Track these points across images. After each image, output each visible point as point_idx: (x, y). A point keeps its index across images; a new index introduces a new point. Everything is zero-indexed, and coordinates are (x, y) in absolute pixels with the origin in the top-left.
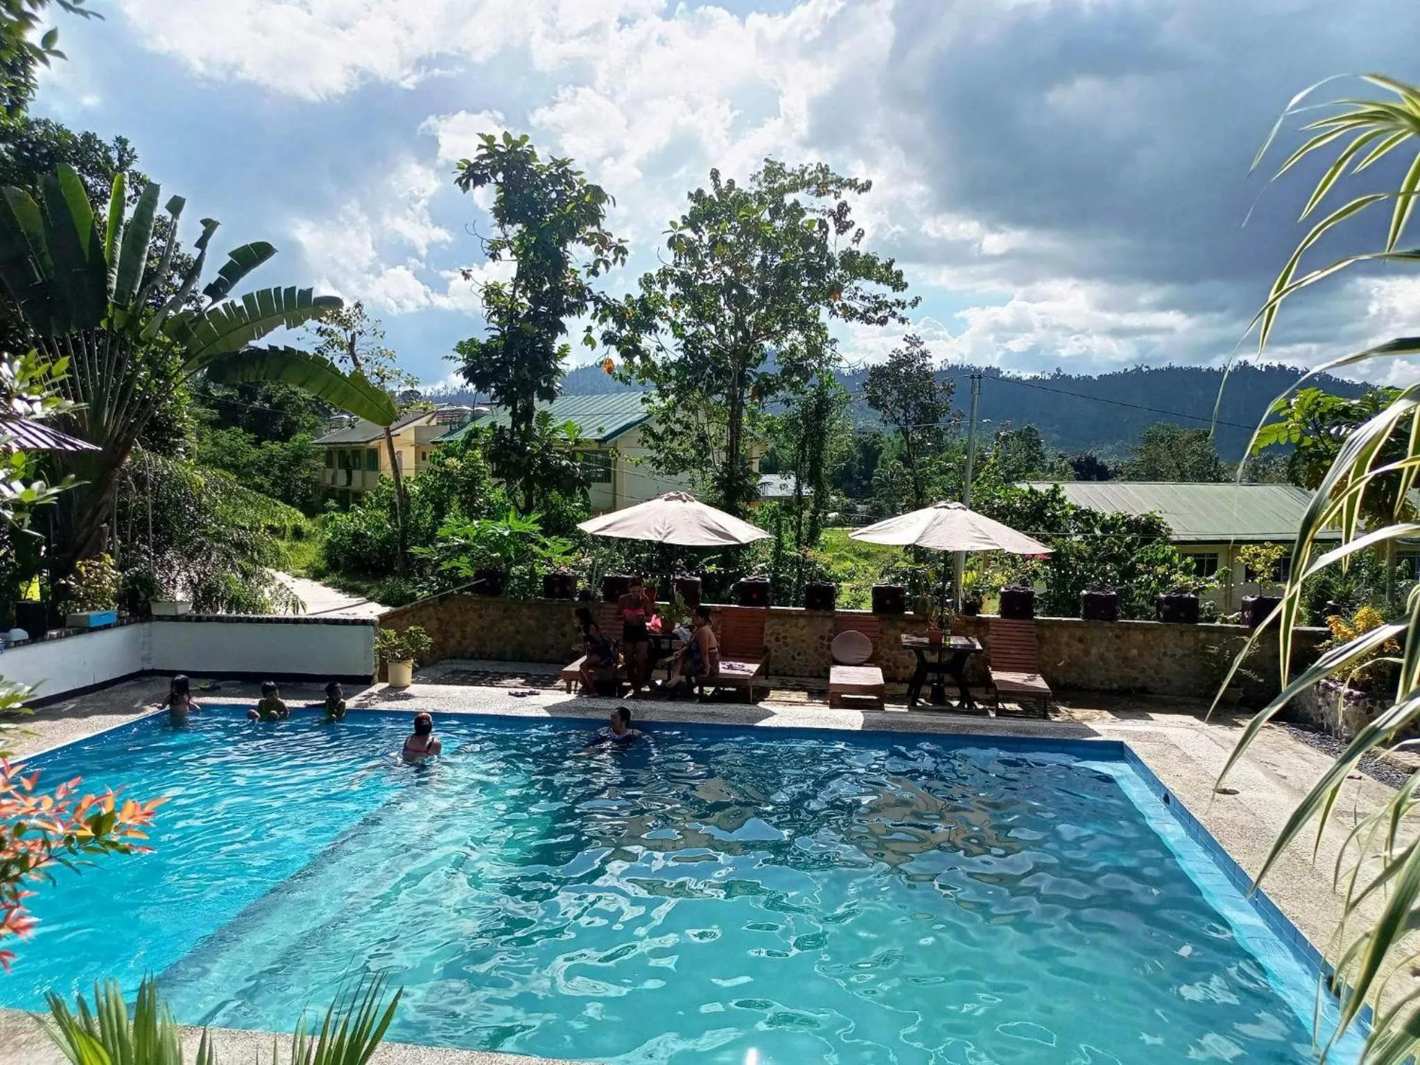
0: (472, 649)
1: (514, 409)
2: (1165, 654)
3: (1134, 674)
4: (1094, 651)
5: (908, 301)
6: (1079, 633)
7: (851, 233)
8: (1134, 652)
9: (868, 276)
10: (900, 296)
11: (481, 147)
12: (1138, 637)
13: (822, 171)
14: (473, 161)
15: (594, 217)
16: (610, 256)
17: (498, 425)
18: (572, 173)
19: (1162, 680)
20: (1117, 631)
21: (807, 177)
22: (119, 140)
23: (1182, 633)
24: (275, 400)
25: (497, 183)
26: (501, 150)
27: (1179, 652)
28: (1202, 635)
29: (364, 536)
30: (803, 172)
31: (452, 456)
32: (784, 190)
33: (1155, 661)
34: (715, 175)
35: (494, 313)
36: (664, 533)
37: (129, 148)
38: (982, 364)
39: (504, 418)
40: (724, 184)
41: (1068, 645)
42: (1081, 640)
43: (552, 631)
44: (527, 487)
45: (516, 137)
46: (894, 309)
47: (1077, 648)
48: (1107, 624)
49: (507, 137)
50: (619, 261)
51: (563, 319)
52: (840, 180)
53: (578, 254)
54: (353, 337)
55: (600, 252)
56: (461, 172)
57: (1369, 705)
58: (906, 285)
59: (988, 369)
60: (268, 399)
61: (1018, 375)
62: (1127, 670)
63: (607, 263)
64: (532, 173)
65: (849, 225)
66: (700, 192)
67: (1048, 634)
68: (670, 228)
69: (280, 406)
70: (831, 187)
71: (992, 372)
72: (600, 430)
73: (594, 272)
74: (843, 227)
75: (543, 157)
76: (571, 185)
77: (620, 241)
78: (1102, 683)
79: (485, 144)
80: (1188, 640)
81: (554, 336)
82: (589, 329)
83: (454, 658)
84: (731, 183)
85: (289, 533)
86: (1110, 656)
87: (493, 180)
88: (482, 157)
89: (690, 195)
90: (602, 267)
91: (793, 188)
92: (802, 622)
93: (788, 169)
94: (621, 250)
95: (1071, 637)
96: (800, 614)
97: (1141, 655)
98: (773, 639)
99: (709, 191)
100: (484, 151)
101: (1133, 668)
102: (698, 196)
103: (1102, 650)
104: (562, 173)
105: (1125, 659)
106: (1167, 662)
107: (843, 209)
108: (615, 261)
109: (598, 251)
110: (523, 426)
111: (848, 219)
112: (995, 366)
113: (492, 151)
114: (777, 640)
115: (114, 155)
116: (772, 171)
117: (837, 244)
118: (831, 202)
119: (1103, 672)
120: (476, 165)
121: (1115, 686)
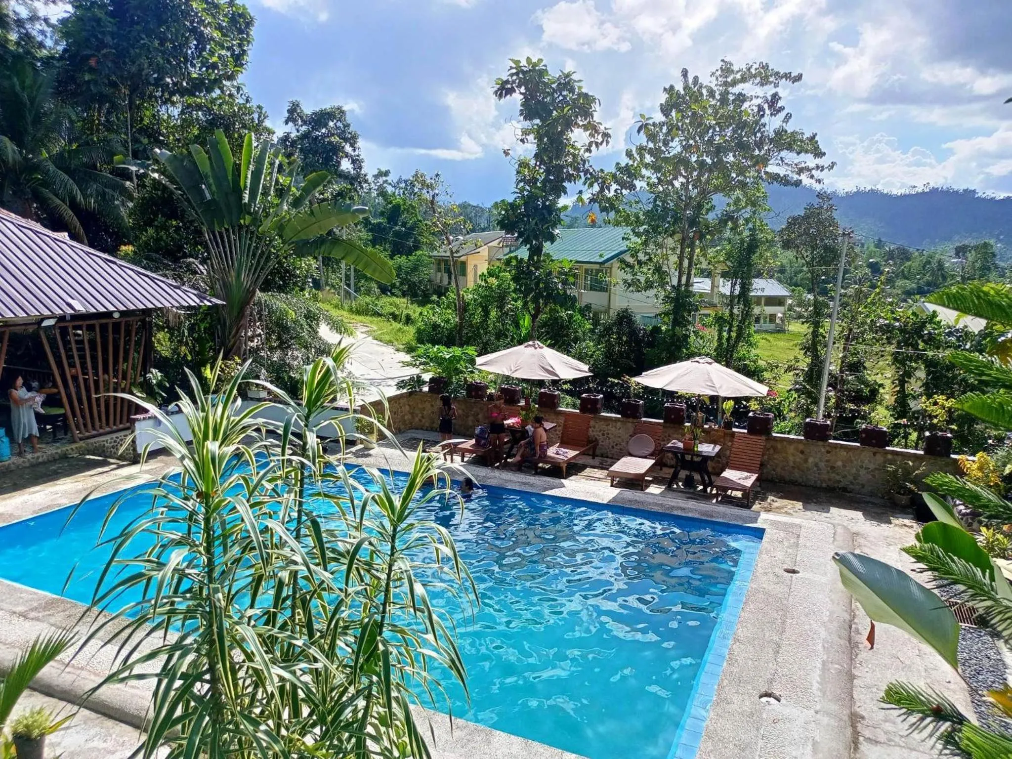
0: (427, 424)
1: (531, 245)
2: (862, 467)
3: (838, 478)
4: (811, 460)
5: (826, 166)
6: (801, 447)
7: (782, 115)
8: (840, 463)
9: (790, 148)
10: (819, 161)
11: (511, 68)
12: (843, 453)
13: (763, 67)
14: (505, 79)
15: (586, 113)
16: (599, 139)
17: (519, 257)
18: (575, 81)
19: (858, 484)
20: (828, 448)
21: (753, 71)
22: (259, 107)
23: (875, 454)
24: (408, 225)
25: (521, 93)
26: (525, 69)
27: (872, 466)
28: (890, 456)
29: (439, 326)
30: (749, 70)
31: (493, 276)
32: (734, 83)
33: (854, 471)
34: (685, 73)
35: (521, 181)
36: (513, 369)
37: (263, 112)
38: (960, 186)
39: (523, 253)
40: (691, 80)
41: (793, 455)
42: (802, 452)
43: (471, 418)
44: (535, 300)
45: (534, 60)
46: (814, 172)
47: (799, 458)
48: (821, 443)
49: (528, 59)
50: (605, 143)
51: (566, 184)
52: (777, 73)
53: (578, 137)
54: (433, 197)
55: (593, 136)
56: (498, 86)
57: (970, 521)
58: (824, 154)
59: (965, 191)
60: (404, 224)
61: (993, 195)
62: (833, 475)
63: (597, 145)
64: (545, 84)
65: (782, 109)
66: (672, 87)
67: (779, 446)
68: (640, 119)
69: (412, 229)
70: (772, 79)
71: (969, 194)
72: (601, 256)
73: (589, 150)
74: (776, 111)
75: (554, 73)
76: (572, 90)
77: (606, 129)
78: (815, 482)
79: (514, 65)
80: (879, 459)
81: (559, 197)
82: (581, 192)
83: (417, 429)
84: (696, 79)
85: (404, 319)
86: (822, 465)
87: (518, 91)
88: (512, 75)
89: (665, 89)
90: (593, 148)
91: (743, 80)
92: (619, 424)
93: (735, 68)
94: (606, 135)
95: (796, 449)
96: (617, 420)
97: (844, 466)
98: (600, 434)
99: (679, 87)
100: (514, 71)
101: (838, 474)
102: (670, 90)
103: (817, 460)
104: (566, 83)
105: (833, 468)
106: (862, 472)
107: (775, 98)
108: (602, 142)
109: (591, 135)
110: (535, 258)
111: (779, 104)
112: (972, 188)
113: (520, 71)
114: (603, 435)
115: (256, 116)
116: (727, 69)
117: (773, 124)
118: (769, 90)
119: (817, 475)
120: (507, 82)
121: (824, 485)
